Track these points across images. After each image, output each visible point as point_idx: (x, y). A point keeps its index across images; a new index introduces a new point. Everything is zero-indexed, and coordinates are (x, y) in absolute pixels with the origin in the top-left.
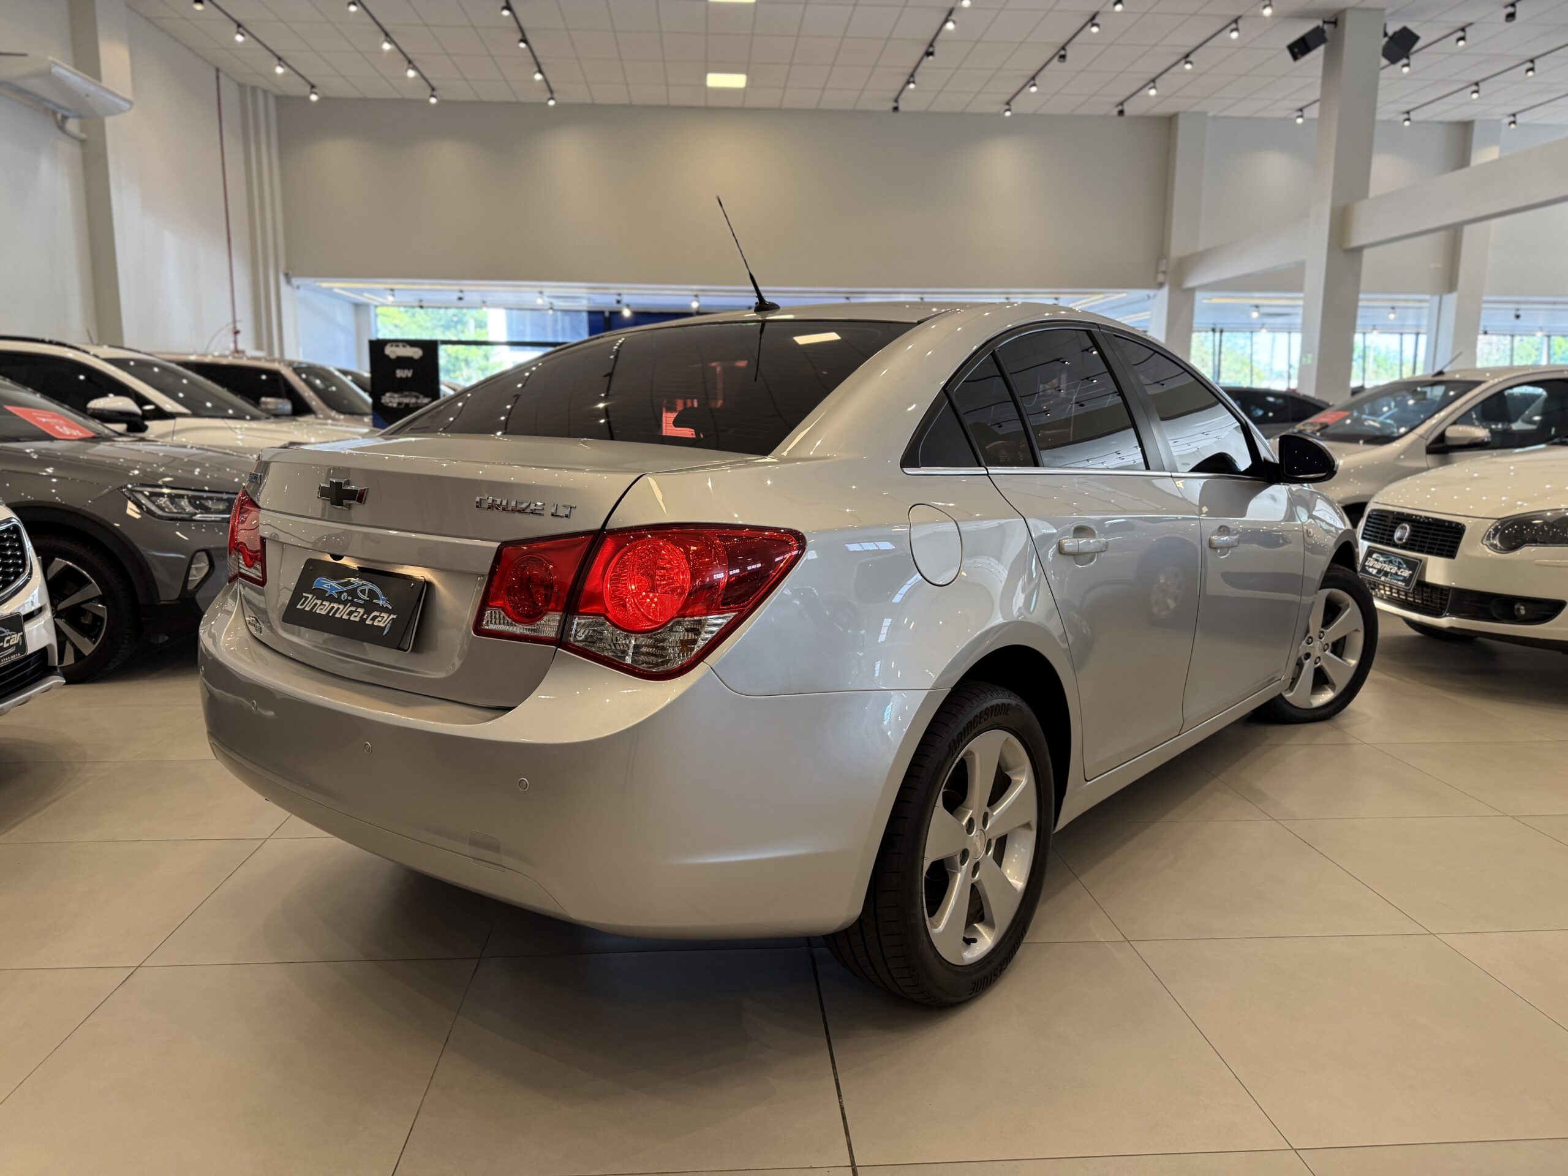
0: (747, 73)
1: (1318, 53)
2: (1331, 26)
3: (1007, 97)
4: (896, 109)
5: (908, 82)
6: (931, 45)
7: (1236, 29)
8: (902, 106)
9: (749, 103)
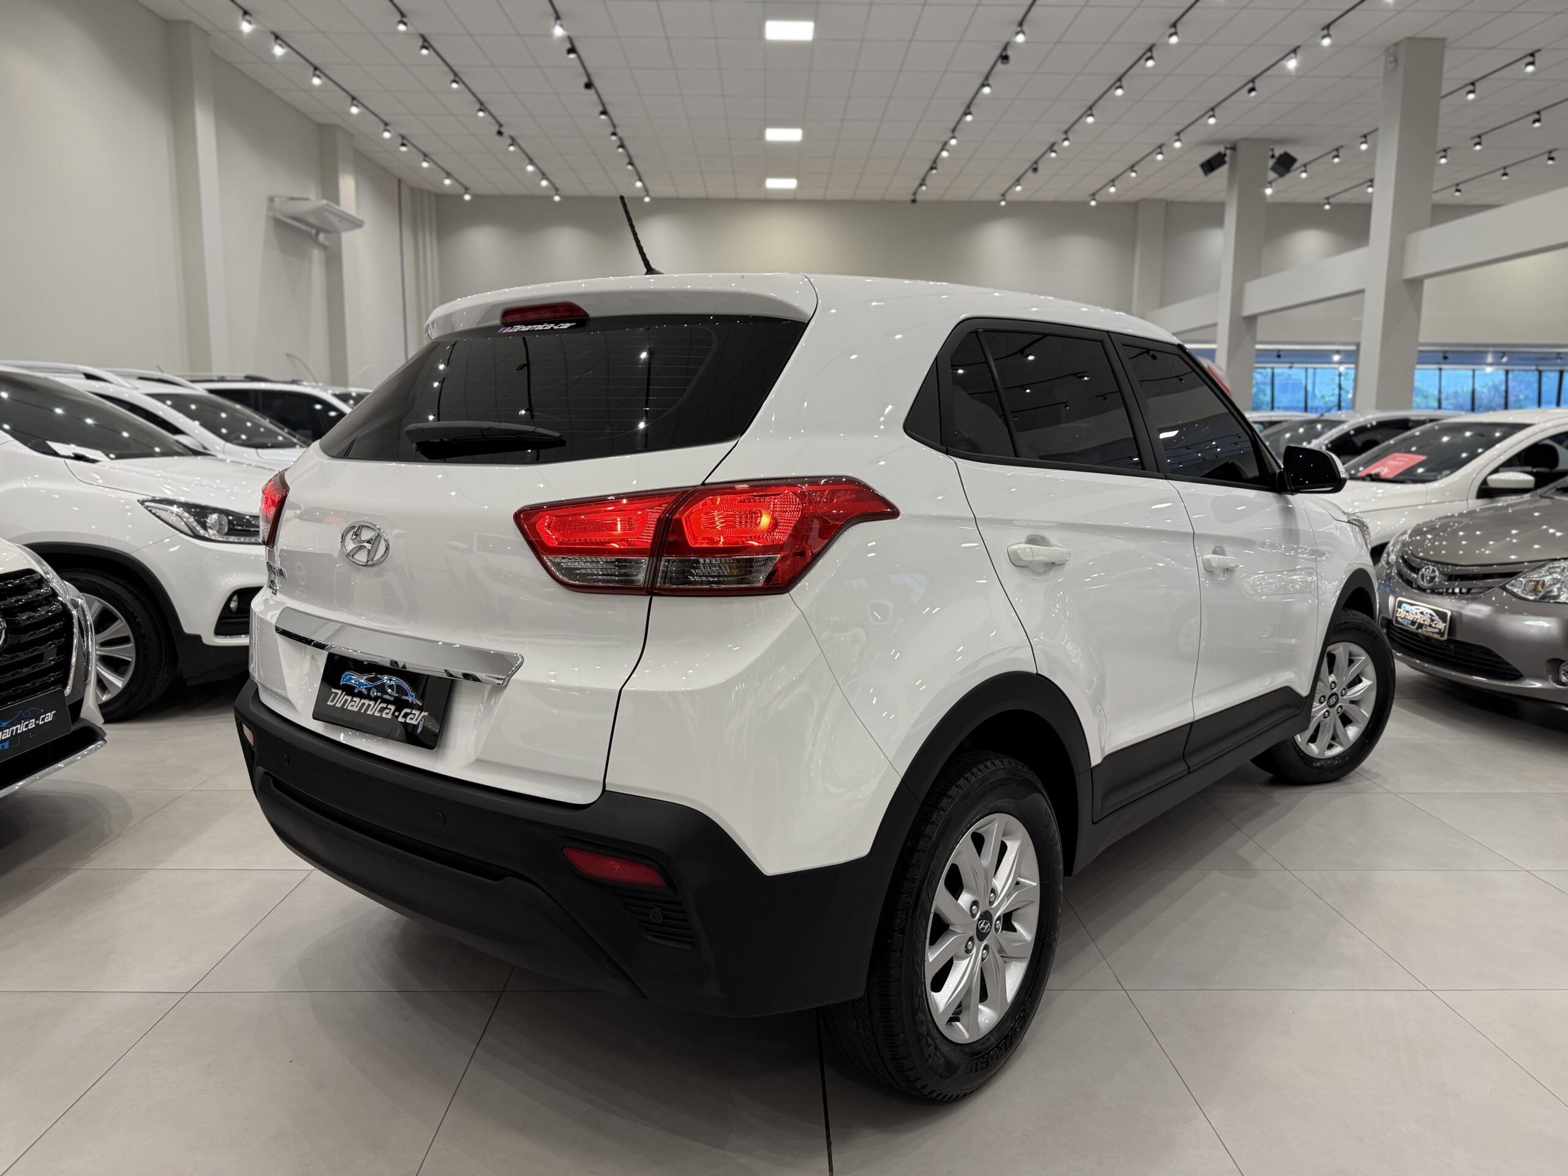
0: (798, 178)
1: (1224, 170)
2: (1232, 151)
3: (1002, 191)
4: (914, 201)
5: (921, 185)
6: (935, 162)
7: (1161, 153)
8: (919, 197)
9: (799, 197)
